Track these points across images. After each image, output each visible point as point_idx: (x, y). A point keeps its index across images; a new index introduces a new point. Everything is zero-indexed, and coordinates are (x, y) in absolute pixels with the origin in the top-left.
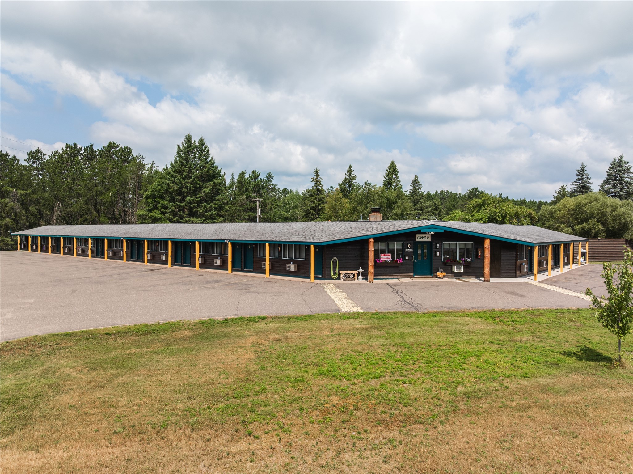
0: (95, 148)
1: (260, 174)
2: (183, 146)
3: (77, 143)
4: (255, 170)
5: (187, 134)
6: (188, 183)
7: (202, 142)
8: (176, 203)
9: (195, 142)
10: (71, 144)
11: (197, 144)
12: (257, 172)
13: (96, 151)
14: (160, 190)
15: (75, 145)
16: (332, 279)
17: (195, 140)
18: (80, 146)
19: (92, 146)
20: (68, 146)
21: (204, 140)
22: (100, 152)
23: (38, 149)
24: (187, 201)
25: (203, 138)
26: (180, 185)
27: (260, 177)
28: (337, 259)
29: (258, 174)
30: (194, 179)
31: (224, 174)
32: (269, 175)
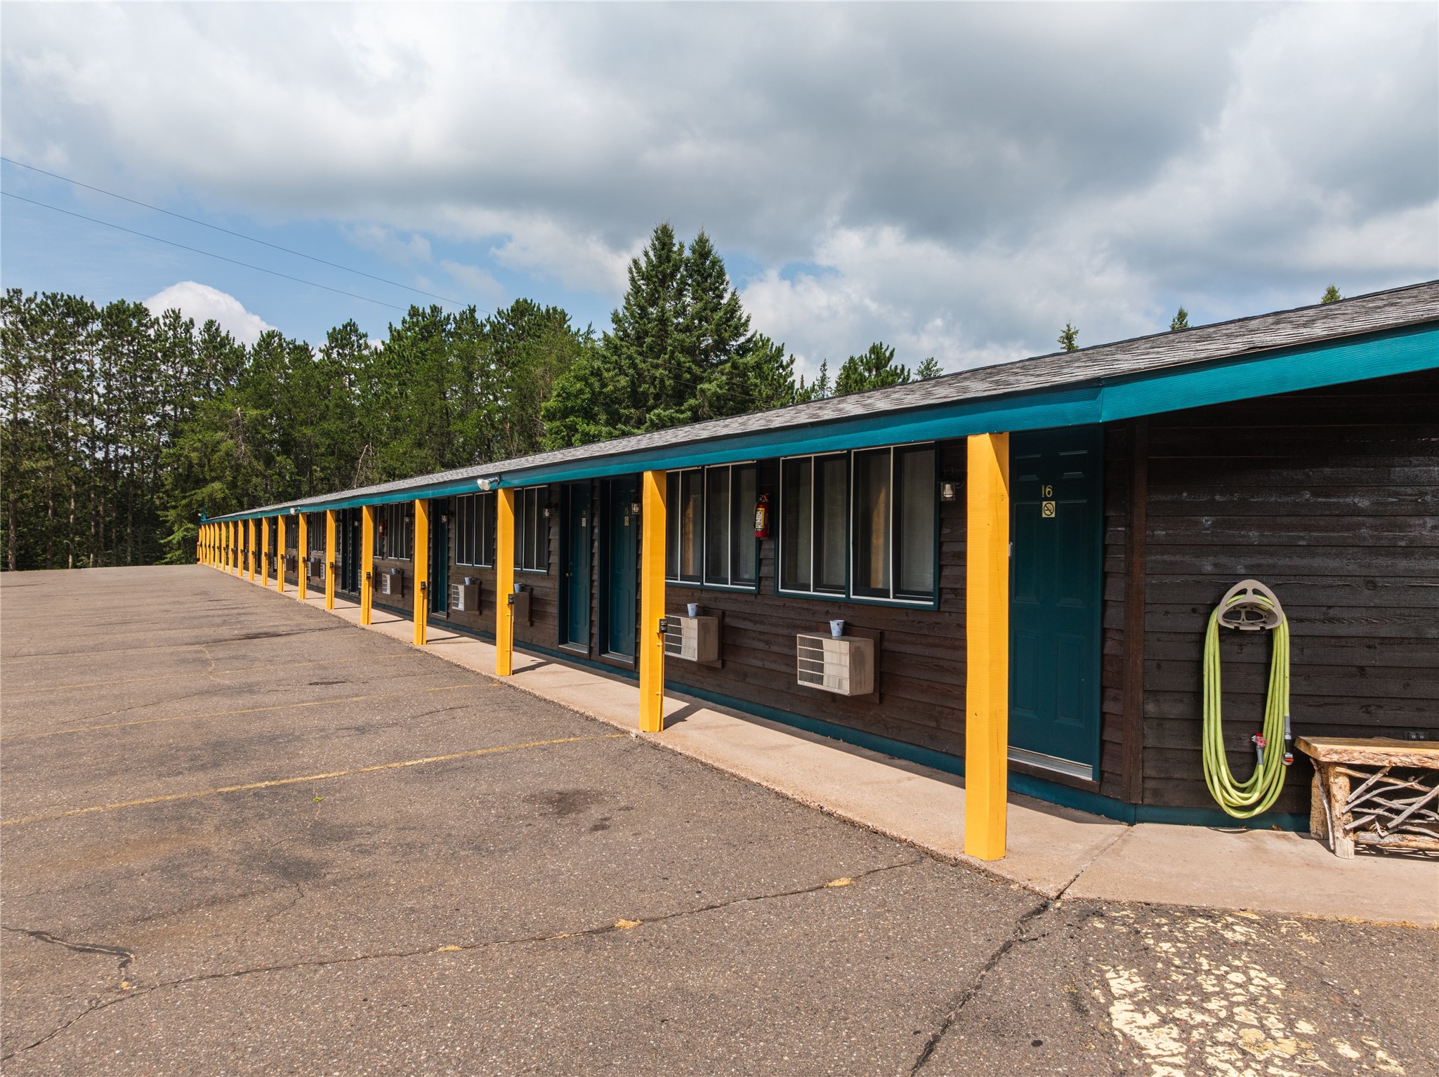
0: (480, 317)
1: (892, 354)
2: (649, 261)
3: (438, 305)
4: (878, 343)
5: (658, 224)
6: (656, 367)
7: (702, 249)
8: (619, 426)
9: (682, 246)
10: (425, 306)
11: (687, 253)
12: (884, 347)
13: (483, 325)
14: (581, 391)
15: (435, 309)
16: (1218, 819)
17: (685, 240)
18: (445, 314)
19: (473, 311)
20: (414, 312)
21: (711, 242)
22: (492, 324)
23: (349, 324)
24: (651, 420)
25: (706, 235)
26: (631, 371)
27: (893, 364)
28: (1270, 601)
29: (888, 354)
30: (673, 352)
31: (792, 361)
32: (927, 368)
